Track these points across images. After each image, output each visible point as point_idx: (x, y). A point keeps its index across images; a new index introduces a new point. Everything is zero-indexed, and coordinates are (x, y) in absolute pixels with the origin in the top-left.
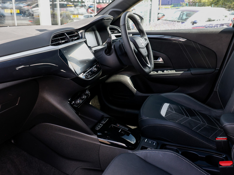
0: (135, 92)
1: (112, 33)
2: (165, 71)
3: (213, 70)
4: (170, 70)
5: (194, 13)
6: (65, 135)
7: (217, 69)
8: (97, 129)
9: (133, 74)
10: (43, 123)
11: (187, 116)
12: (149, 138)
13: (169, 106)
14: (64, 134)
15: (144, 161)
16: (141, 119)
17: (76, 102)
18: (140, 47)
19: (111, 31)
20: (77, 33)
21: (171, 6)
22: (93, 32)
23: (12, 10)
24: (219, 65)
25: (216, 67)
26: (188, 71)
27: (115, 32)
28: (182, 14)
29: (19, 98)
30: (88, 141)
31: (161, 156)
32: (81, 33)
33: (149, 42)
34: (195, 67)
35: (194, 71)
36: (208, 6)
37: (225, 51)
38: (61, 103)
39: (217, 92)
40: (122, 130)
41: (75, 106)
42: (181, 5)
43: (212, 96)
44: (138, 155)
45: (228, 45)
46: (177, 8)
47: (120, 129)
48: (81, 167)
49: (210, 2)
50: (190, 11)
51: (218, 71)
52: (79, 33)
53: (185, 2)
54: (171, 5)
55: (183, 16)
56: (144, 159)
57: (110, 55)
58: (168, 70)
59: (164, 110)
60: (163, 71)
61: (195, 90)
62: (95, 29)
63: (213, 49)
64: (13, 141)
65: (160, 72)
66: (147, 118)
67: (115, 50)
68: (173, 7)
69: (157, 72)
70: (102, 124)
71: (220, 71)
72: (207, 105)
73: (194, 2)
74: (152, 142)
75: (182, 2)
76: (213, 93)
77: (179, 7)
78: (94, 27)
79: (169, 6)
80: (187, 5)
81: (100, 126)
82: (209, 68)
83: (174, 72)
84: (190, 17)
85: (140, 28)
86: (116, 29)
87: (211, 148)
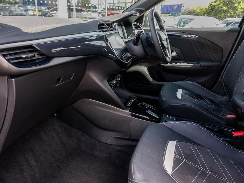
0: (151, 80)
1: (136, 29)
2: (178, 63)
3: (219, 63)
4: (182, 62)
5: (190, 21)
6: (103, 109)
7: (222, 62)
8: (129, 105)
9: (150, 65)
10: (84, 98)
11: (198, 99)
12: (169, 115)
13: (183, 92)
14: (101, 109)
15: (170, 130)
16: (162, 100)
17: (113, 82)
18: (163, 39)
19: (135, 27)
20: (112, 25)
21: (170, 15)
22: (121, 27)
23: (35, 12)
24: (224, 59)
25: (222, 61)
26: (197, 63)
27: (138, 28)
28: (180, 21)
29: (74, 73)
30: (122, 114)
31: (185, 126)
32: (115, 26)
33: (167, 37)
34: (203, 61)
35: (203, 64)
36: (202, 16)
37: (231, 47)
38: (102, 81)
39: (222, 81)
40: (148, 107)
41: (111, 85)
42: (178, 15)
43: (216, 85)
44: (166, 125)
45: (234, 42)
46: (174, 17)
47: (146, 106)
48: (114, 137)
49: (203, 12)
50: (187, 19)
51: (223, 64)
52: (113, 25)
53: (182, 12)
54: (170, 13)
55: (181, 23)
56: (171, 128)
57: (137, 46)
58: (180, 62)
59: (180, 93)
60: (176, 63)
61: (203, 79)
62: (122, 24)
63: (220, 45)
64: (55, 115)
65: (173, 64)
66: (167, 99)
67: (142, 41)
68: (171, 15)
69: (171, 64)
70: (132, 102)
71: (225, 64)
72: (213, 92)
73: (189, 12)
74: (172, 118)
75: (179, 12)
76: (218, 82)
77: (177, 16)
78: (122, 23)
79: (168, 15)
80: (183, 14)
81: (131, 103)
82: (216, 61)
83: (185, 64)
84: (187, 24)
85: (161, 25)
86: (138, 26)
87: (221, 124)
